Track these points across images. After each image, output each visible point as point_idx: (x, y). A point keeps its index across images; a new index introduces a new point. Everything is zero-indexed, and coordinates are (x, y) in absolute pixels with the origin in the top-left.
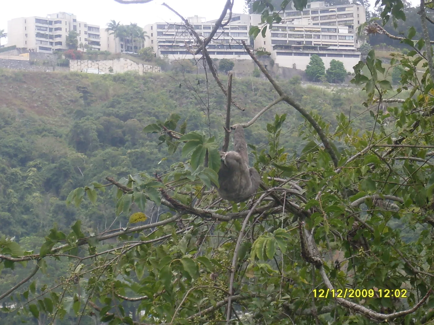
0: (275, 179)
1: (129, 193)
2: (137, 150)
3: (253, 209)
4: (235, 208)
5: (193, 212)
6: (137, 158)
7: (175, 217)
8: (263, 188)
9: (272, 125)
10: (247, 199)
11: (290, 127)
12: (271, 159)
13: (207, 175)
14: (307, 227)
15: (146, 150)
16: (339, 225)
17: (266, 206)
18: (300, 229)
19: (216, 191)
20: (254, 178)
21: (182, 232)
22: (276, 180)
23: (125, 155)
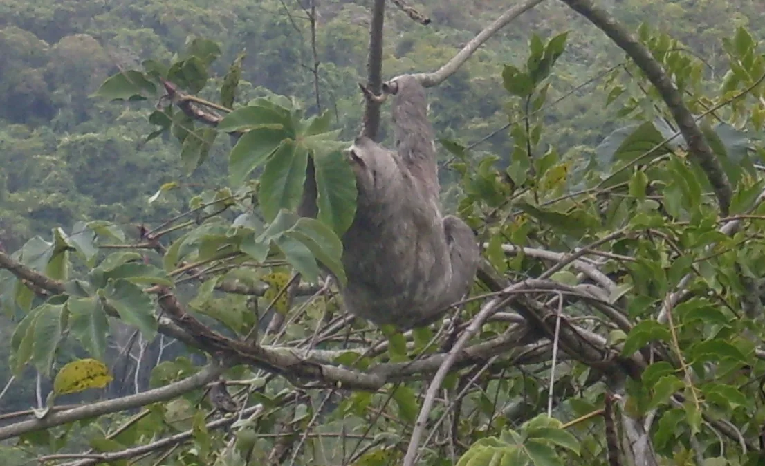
0: (527, 250)
1: (54, 302)
2: (92, 135)
3: (454, 350)
4: (398, 348)
5: (262, 361)
6: (92, 163)
7: (203, 373)
8: (489, 282)
9: (522, 71)
10: (437, 317)
11: (592, 60)
12: (513, 188)
13: (307, 242)
14: (629, 408)
15: (123, 136)
16: (733, 405)
17: (500, 339)
18: (608, 419)
19: (335, 290)
20: (460, 249)
21: (225, 426)
22: (530, 256)
23: (53, 151)
